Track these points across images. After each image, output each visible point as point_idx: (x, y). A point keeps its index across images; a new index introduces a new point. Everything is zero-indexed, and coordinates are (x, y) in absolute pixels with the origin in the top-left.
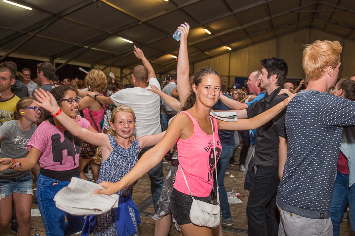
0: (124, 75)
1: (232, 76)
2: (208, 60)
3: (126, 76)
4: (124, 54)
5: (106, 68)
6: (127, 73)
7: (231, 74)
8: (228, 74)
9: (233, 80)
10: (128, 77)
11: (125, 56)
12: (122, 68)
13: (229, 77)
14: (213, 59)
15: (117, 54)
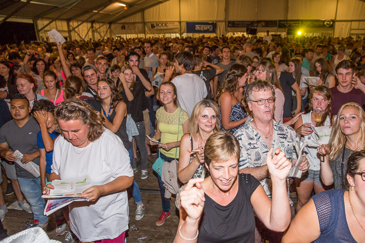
0: (71, 28)
1: (183, 22)
2: (158, 6)
3: (74, 29)
4: (68, 6)
5: (50, 23)
6: (75, 26)
7: (182, 20)
8: (179, 20)
9: (184, 26)
10: (76, 30)
11: (69, 8)
12: (68, 21)
13: (180, 22)
14: (163, 4)
15: (61, 6)
